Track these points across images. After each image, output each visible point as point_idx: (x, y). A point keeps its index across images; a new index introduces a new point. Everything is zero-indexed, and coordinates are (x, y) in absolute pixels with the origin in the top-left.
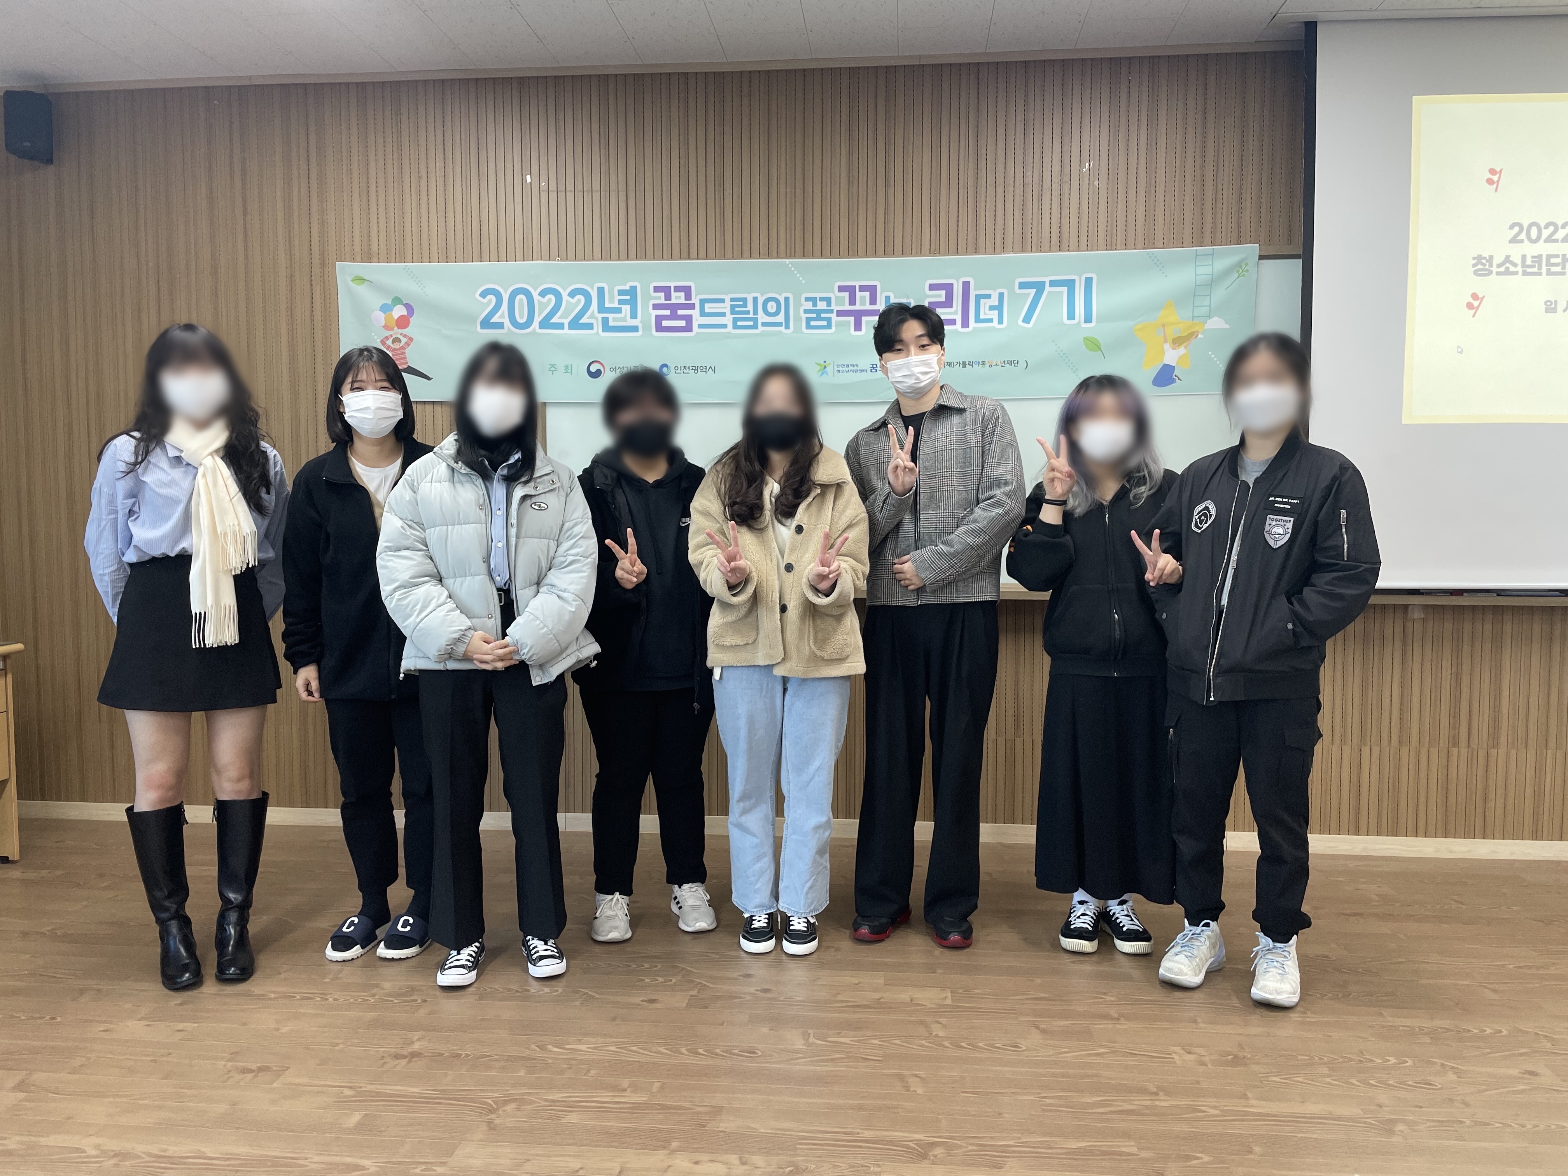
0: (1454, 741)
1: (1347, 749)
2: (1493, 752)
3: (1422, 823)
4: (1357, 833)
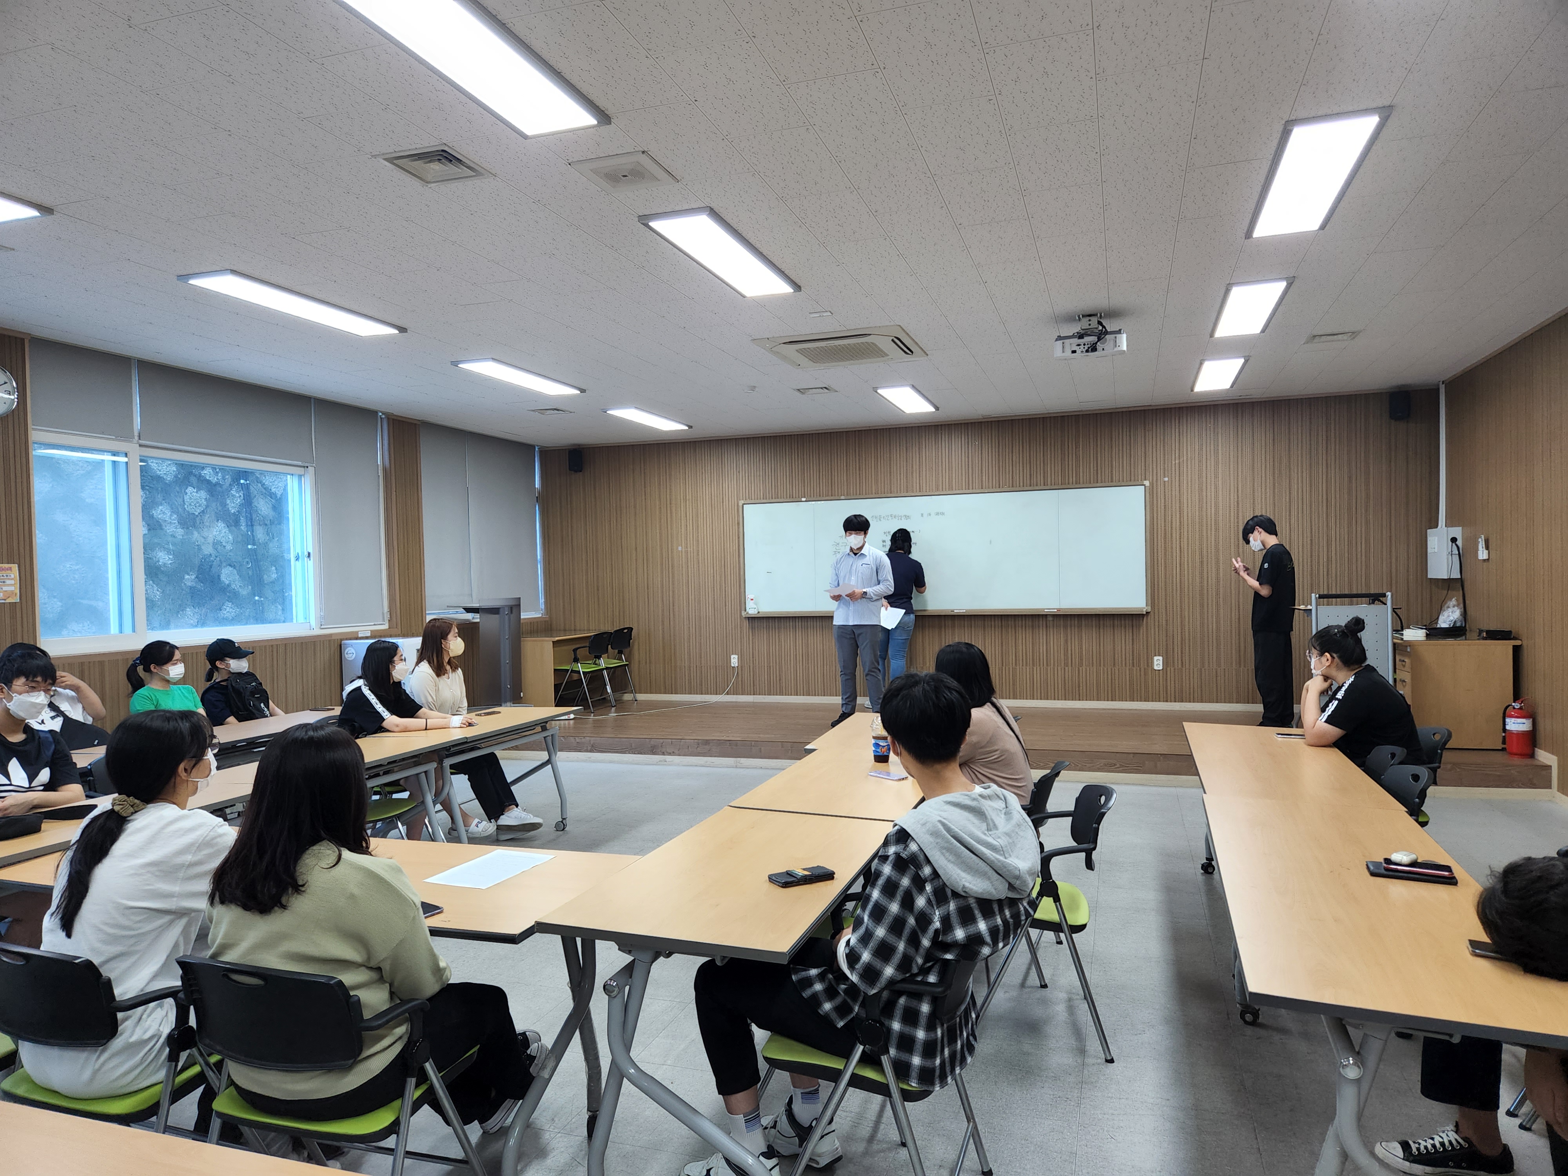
0: (1066, 665)
1: (1028, 668)
2: (1080, 668)
3: (1056, 696)
4: (1033, 699)
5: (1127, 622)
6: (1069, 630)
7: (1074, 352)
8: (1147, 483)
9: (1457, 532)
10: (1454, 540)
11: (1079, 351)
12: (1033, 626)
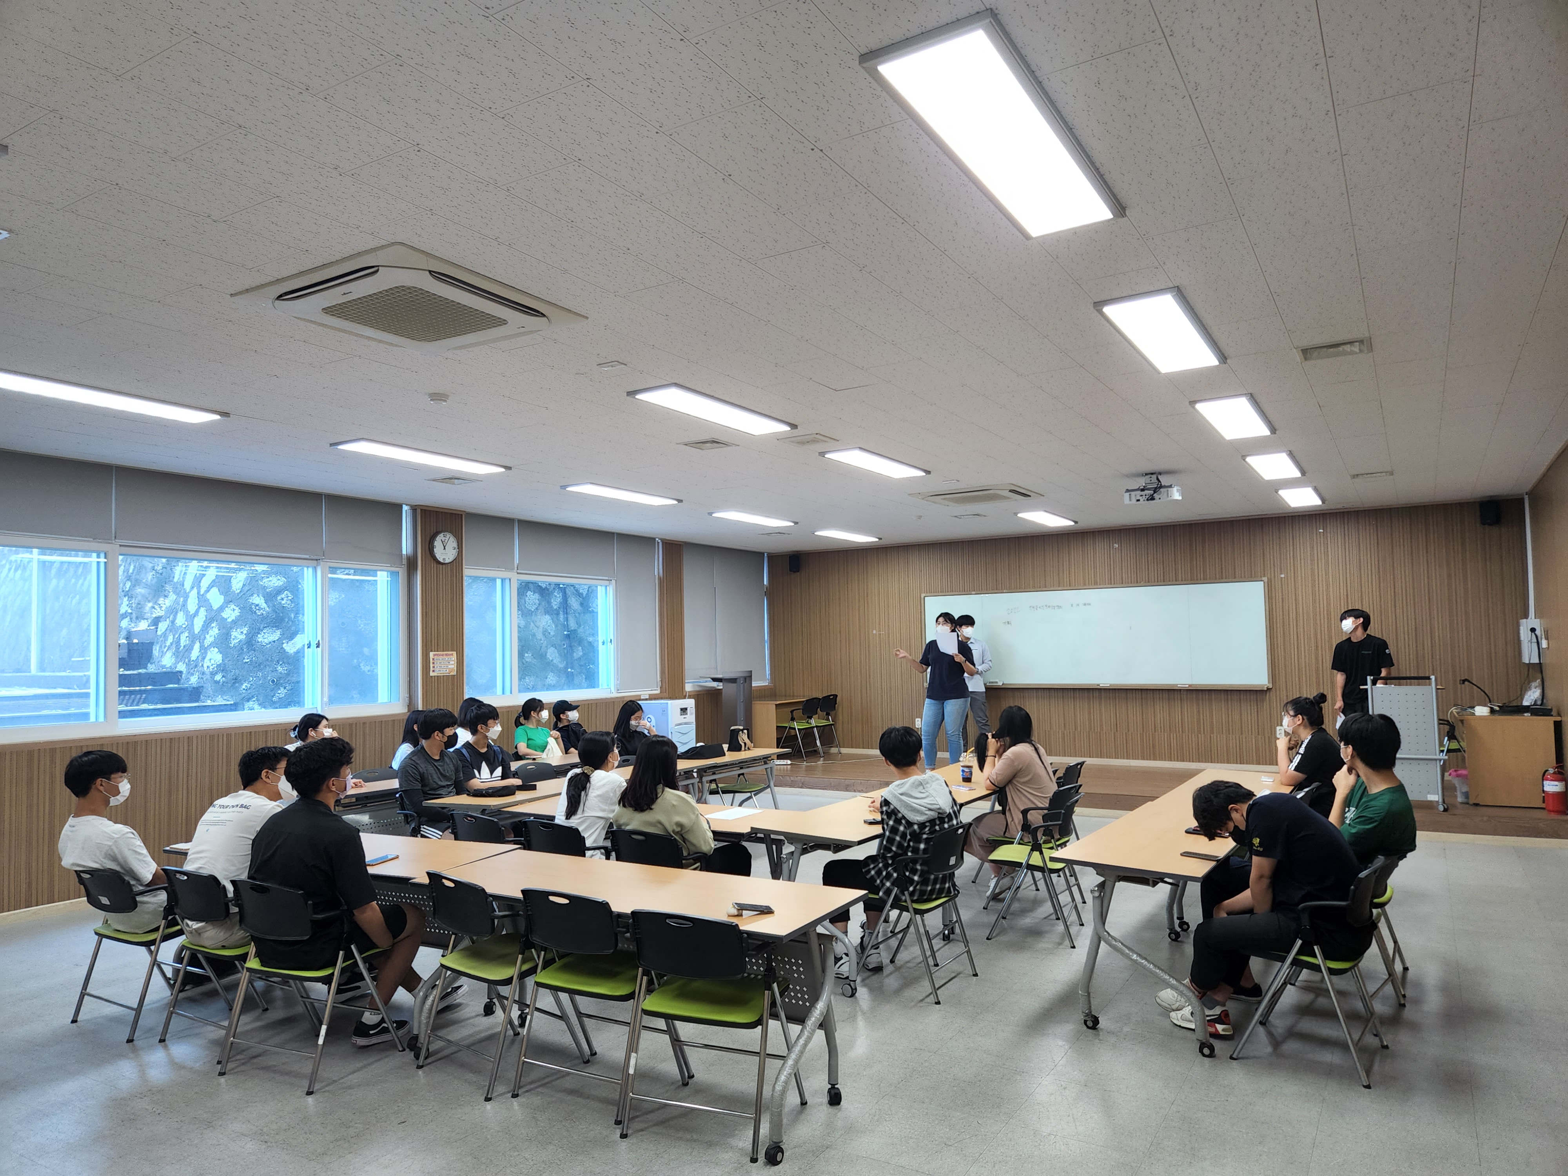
2: (1212, 735)
5: (1252, 697)
6: (1201, 704)
7: (1138, 500)
8: (1265, 579)
10: (1533, 630)
11: (1141, 500)
12: (1169, 699)
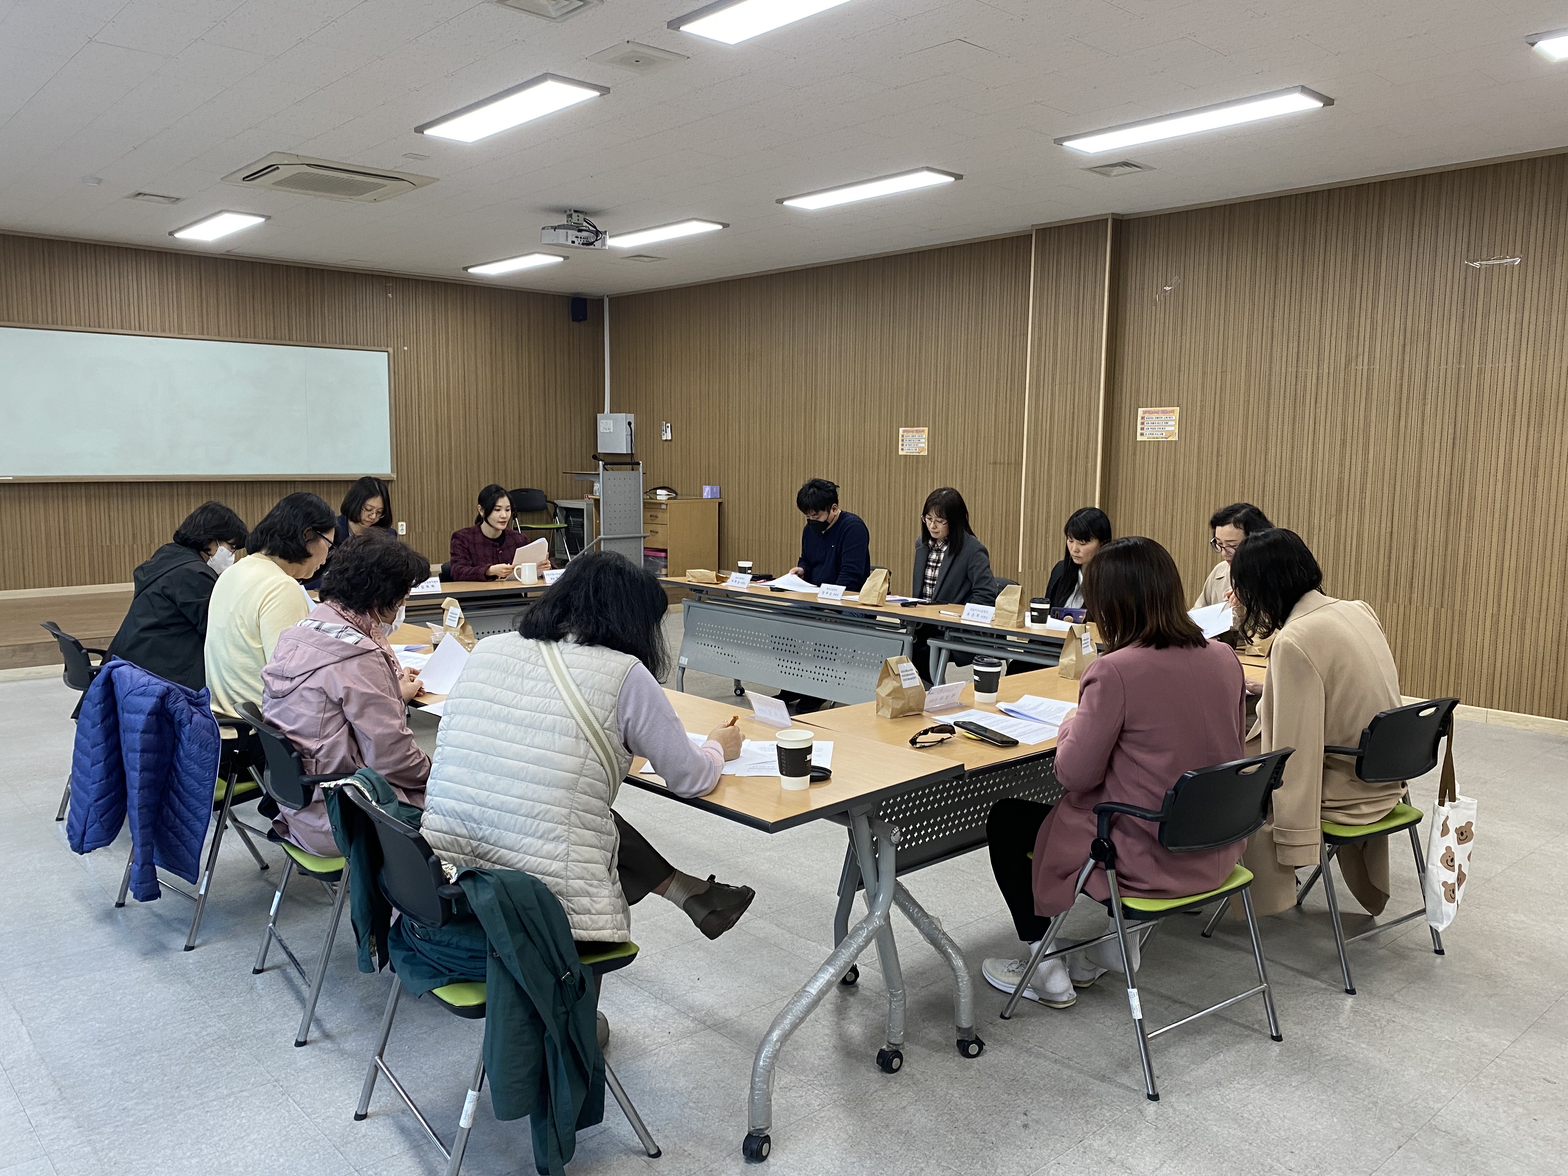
7: (573, 242)
8: (391, 350)
9: (631, 417)
10: (630, 424)
11: (577, 242)
